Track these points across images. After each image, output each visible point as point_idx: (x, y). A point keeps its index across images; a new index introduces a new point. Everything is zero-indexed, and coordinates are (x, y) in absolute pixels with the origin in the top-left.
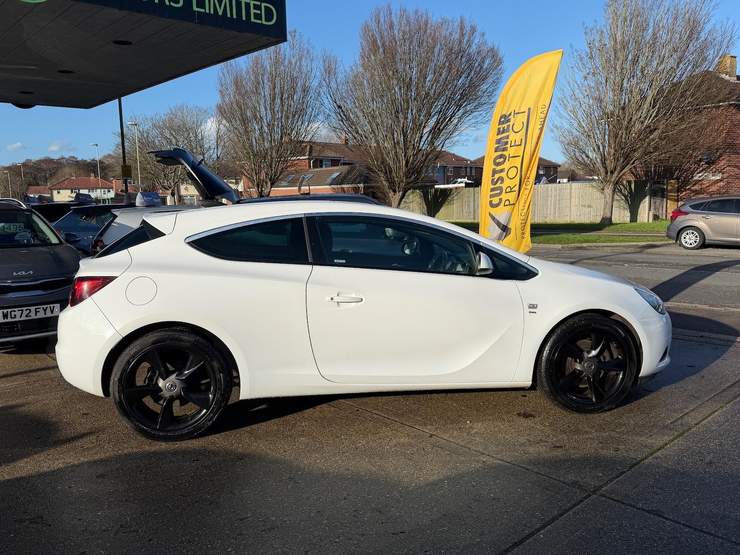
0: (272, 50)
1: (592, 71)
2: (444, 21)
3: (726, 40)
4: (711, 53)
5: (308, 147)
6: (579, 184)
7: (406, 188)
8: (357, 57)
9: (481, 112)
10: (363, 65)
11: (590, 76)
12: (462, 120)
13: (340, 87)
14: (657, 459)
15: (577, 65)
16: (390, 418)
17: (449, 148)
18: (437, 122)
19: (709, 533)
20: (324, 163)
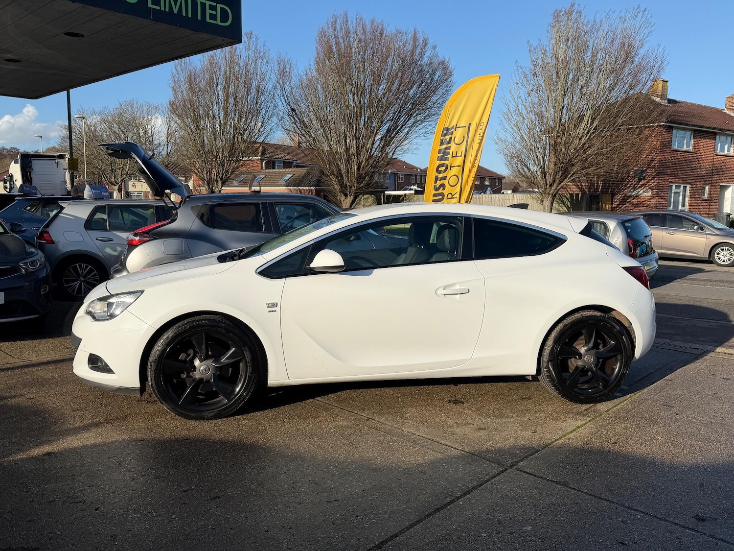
0: (227, 51)
1: (535, 87)
2: (399, 32)
3: (657, 65)
4: (644, 77)
5: (261, 148)
6: (521, 195)
7: (357, 193)
8: (312, 62)
9: (430, 123)
10: (317, 70)
11: (534, 93)
12: (413, 129)
13: (294, 91)
14: (569, 439)
15: (521, 82)
16: (331, 404)
17: (400, 155)
18: (388, 130)
19: (606, 500)
20: (276, 164)
